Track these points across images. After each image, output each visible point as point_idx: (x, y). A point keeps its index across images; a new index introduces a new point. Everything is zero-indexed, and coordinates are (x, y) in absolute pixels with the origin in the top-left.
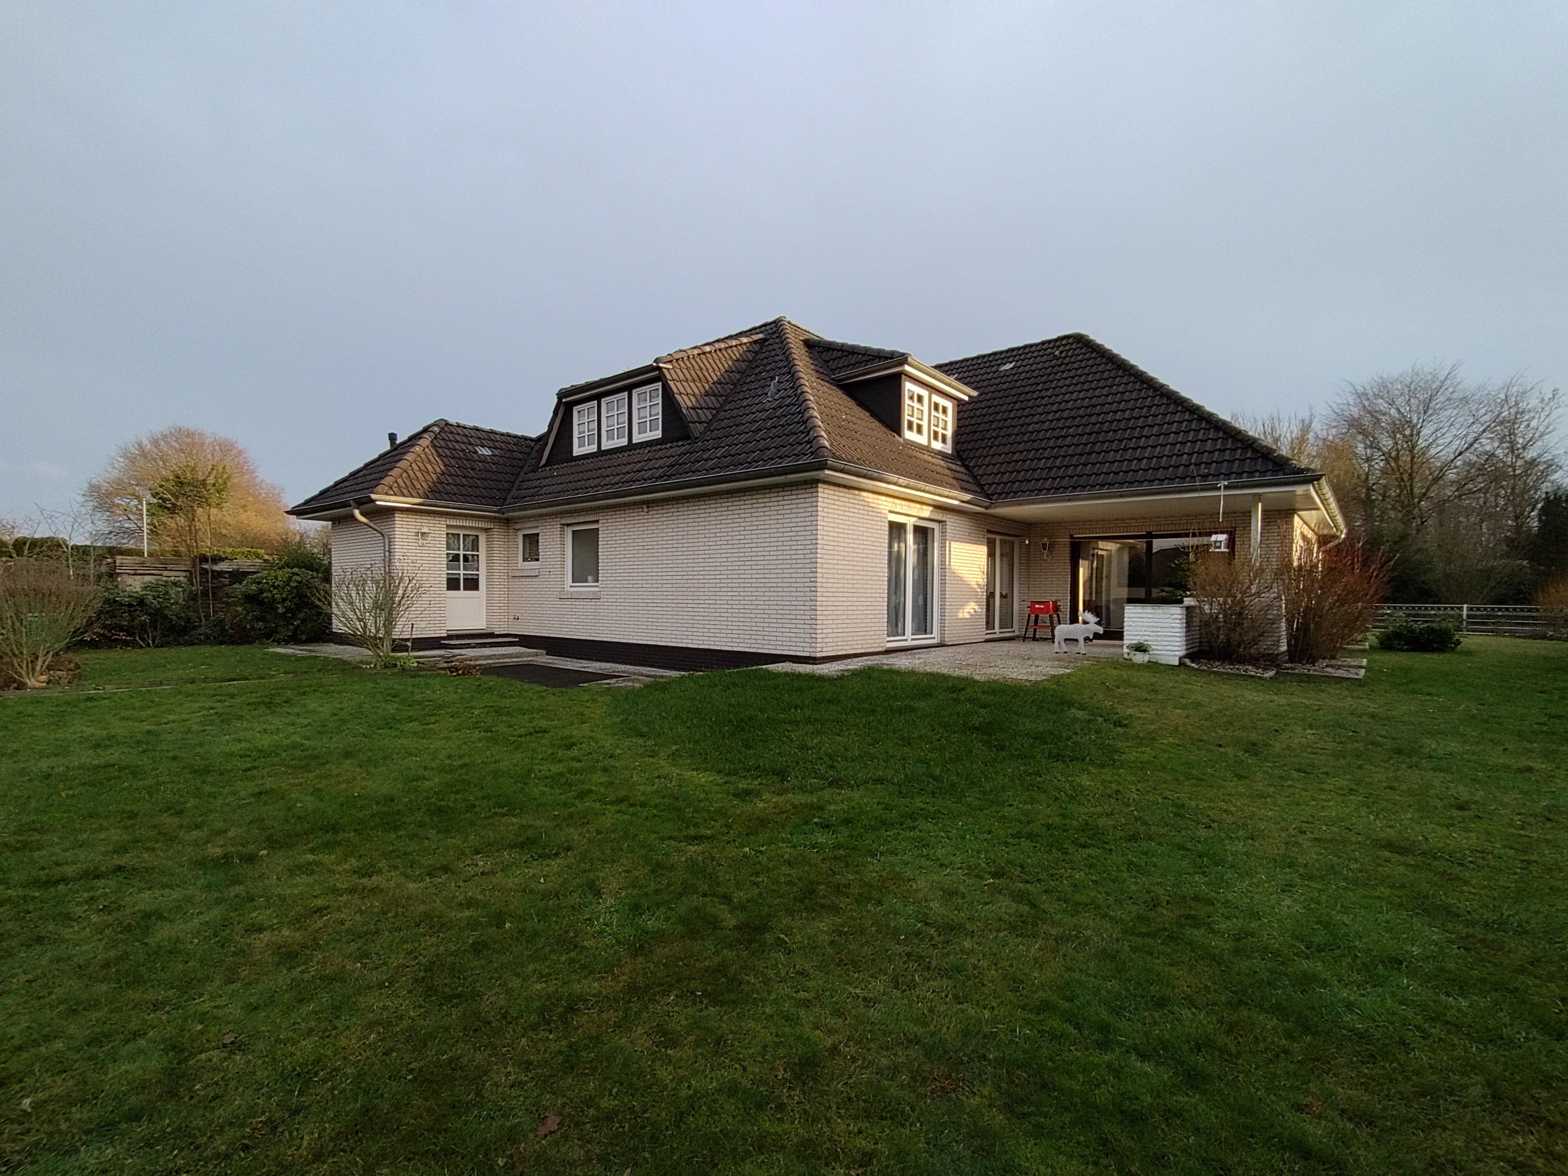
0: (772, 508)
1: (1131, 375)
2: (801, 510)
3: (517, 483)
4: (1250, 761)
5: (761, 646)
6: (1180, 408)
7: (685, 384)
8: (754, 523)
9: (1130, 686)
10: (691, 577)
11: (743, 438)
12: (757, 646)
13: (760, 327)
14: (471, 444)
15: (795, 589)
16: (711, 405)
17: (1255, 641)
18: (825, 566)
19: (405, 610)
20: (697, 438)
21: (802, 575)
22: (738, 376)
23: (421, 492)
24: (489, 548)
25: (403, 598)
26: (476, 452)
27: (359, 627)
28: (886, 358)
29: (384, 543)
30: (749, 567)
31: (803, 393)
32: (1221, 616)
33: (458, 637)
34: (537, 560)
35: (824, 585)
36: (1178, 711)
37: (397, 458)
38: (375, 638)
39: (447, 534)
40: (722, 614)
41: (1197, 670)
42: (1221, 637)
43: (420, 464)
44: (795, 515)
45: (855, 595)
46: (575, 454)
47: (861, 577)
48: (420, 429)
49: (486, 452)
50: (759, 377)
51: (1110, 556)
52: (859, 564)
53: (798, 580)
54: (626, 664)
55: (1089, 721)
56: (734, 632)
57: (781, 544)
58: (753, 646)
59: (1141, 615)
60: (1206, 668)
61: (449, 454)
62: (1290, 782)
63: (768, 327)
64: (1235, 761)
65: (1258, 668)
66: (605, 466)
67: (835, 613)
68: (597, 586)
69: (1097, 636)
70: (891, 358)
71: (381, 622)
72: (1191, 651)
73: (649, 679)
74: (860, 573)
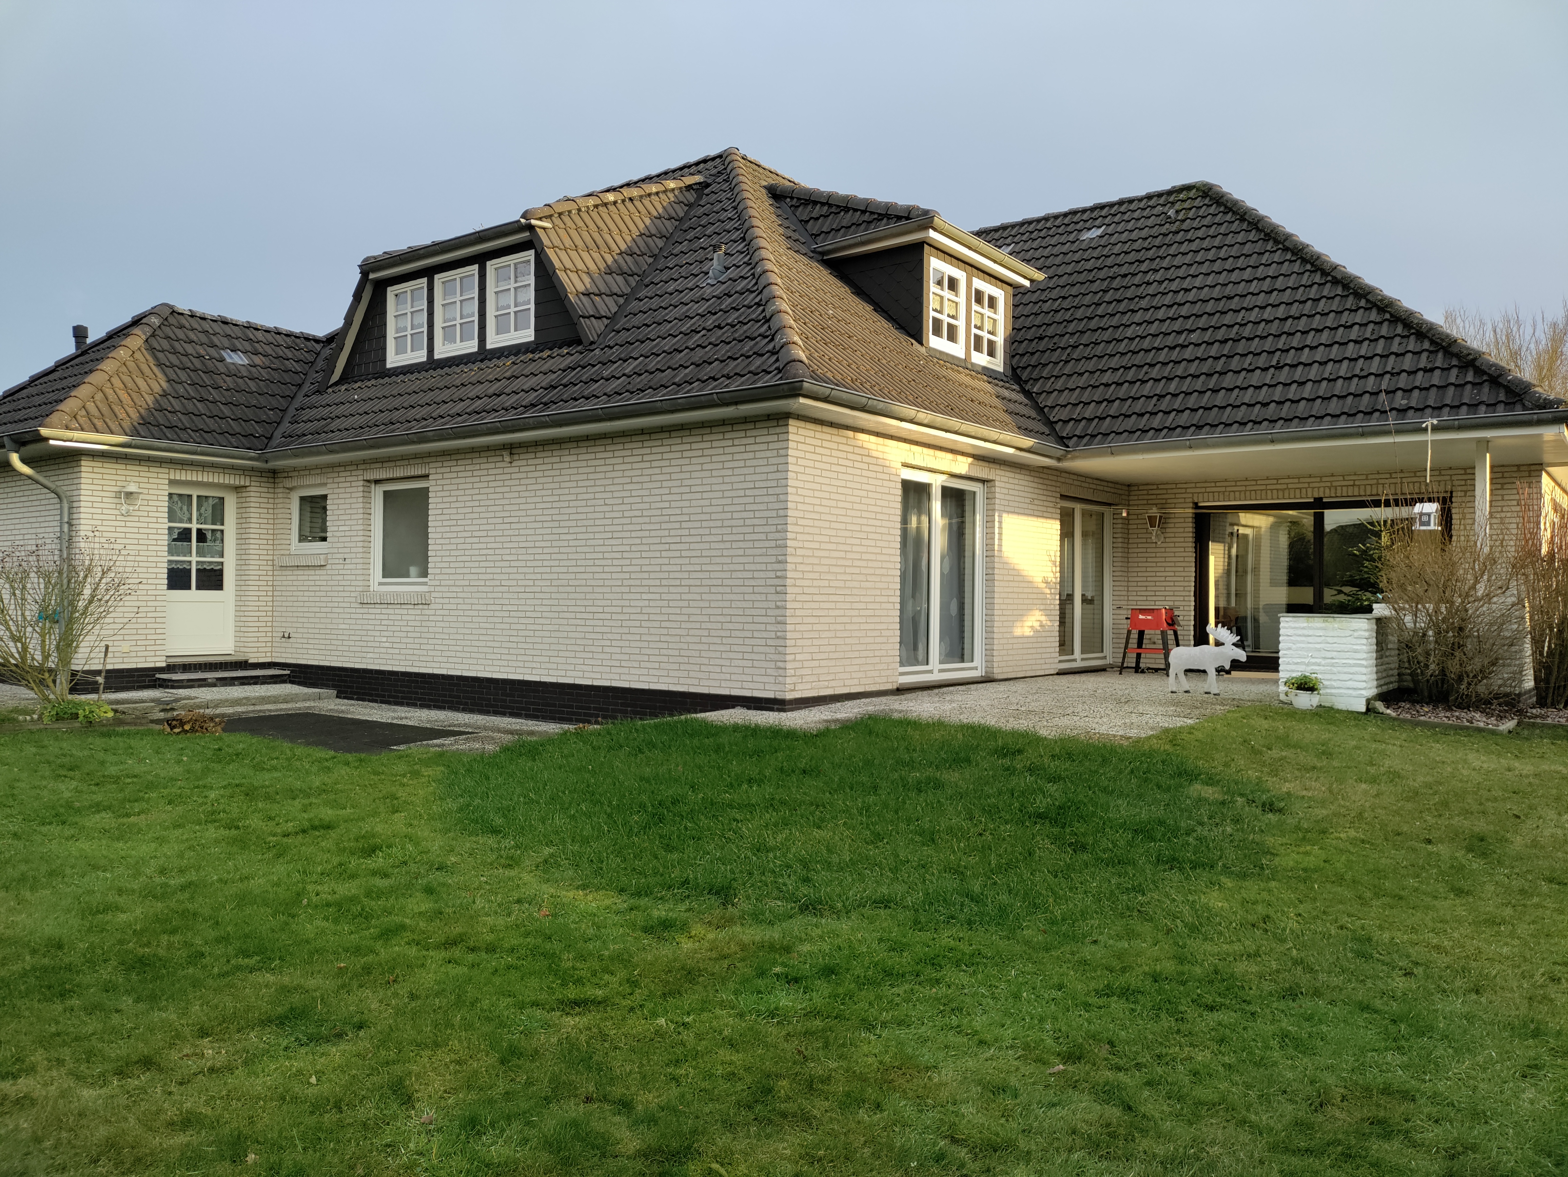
0: (714, 459)
1: (1286, 249)
2: (761, 462)
3: (291, 411)
4: (1475, 866)
5: (696, 682)
6: (1363, 303)
7: (573, 254)
8: (686, 482)
9: (1288, 746)
10: (582, 569)
11: (668, 344)
12: (689, 681)
13: (697, 164)
14: (214, 346)
15: (750, 590)
16: (616, 290)
17: (1484, 673)
18: (799, 552)
19: (95, 622)
20: (592, 343)
21: (763, 567)
22: (660, 243)
23: (126, 424)
24: (242, 520)
25: (91, 602)
26: (222, 360)
27: (14, 650)
28: (899, 218)
29: (61, 509)
30: (678, 554)
31: (765, 272)
32: (1430, 633)
33: (186, 668)
34: (324, 539)
35: (798, 583)
36: (1364, 786)
37: (87, 368)
38: (41, 670)
39: (170, 495)
40: (632, 630)
41: (1394, 719)
42: (1432, 667)
43: (126, 379)
44: (752, 470)
45: (848, 599)
46: (389, 366)
47: (857, 571)
48: (127, 319)
49: (238, 359)
50: (696, 245)
51: (1258, 538)
52: (855, 549)
53: (756, 575)
54: (472, 711)
55: (1223, 803)
56: (652, 658)
57: (729, 515)
58: (682, 681)
59: (1306, 632)
60: (1409, 716)
61: (175, 361)
62: (1536, 900)
63: (710, 164)
64: (1452, 867)
65: (1489, 715)
66: (441, 385)
67: (816, 627)
68: (425, 584)
69: (1236, 665)
70: (908, 218)
71: (52, 642)
72: (1385, 688)
73: (510, 736)
74: (857, 563)
